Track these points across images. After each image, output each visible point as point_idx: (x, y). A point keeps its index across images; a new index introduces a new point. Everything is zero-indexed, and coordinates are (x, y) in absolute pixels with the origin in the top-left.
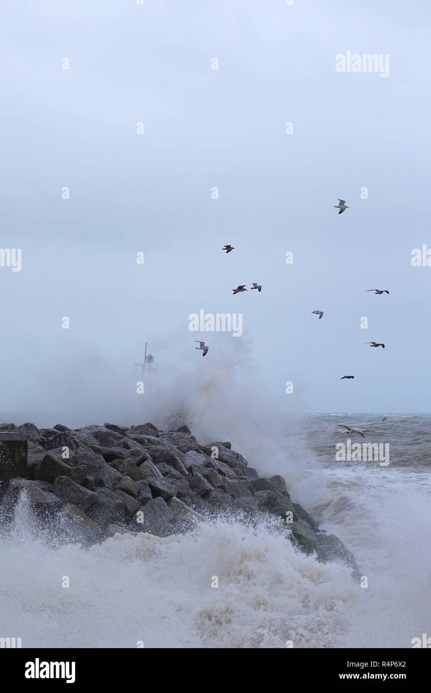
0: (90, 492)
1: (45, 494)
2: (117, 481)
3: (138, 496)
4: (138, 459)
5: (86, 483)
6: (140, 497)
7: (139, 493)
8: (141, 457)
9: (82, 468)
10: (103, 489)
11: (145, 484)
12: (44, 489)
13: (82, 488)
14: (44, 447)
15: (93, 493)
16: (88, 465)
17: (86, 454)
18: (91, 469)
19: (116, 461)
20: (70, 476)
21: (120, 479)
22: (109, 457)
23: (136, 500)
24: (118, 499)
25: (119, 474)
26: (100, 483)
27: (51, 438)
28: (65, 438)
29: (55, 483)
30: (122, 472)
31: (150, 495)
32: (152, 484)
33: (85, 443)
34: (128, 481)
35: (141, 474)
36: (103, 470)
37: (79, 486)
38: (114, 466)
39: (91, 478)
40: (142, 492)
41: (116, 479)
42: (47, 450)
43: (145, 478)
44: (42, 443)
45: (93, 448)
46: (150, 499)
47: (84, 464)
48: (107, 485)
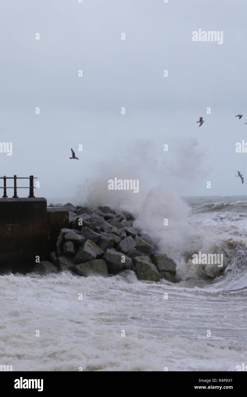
0: (98, 234)
1: (78, 235)
2: (110, 229)
3: (120, 236)
4: (119, 219)
5: (96, 230)
6: (121, 236)
7: (120, 234)
8: (121, 218)
9: (94, 223)
10: (104, 233)
11: (123, 230)
12: (77, 233)
13: (94, 233)
14: (76, 214)
15: (99, 235)
16: (97, 222)
17: (96, 217)
18: (98, 223)
19: (109, 220)
20: (88, 227)
21: (111, 228)
22: (107, 218)
23: (119, 238)
24: (111, 237)
25: (111, 226)
26: (102, 230)
27: (79, 210)
28: (86, 210)
29: (82, 230)
30: (112, 225)
31: (125, 235)
32: (126, 230)
33: (95, 212)
34: (115, 229)
35: (121, 225)
36: (104, 224)
37: (93, 231)
38: (109, 222)
39: (98, 228)
40: (122, 234)
41: (110, 228)
42: (78, 215)
43: (123, 227)
44: (75, 212)
45: (99, 214)
46: (125, 237)
47: (95, 221)
48: (106, 231)
